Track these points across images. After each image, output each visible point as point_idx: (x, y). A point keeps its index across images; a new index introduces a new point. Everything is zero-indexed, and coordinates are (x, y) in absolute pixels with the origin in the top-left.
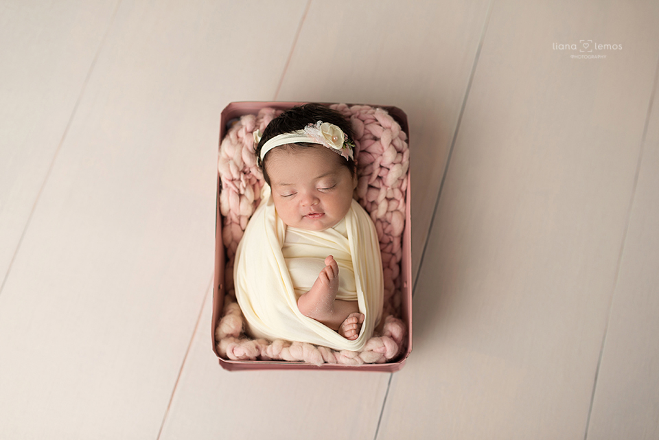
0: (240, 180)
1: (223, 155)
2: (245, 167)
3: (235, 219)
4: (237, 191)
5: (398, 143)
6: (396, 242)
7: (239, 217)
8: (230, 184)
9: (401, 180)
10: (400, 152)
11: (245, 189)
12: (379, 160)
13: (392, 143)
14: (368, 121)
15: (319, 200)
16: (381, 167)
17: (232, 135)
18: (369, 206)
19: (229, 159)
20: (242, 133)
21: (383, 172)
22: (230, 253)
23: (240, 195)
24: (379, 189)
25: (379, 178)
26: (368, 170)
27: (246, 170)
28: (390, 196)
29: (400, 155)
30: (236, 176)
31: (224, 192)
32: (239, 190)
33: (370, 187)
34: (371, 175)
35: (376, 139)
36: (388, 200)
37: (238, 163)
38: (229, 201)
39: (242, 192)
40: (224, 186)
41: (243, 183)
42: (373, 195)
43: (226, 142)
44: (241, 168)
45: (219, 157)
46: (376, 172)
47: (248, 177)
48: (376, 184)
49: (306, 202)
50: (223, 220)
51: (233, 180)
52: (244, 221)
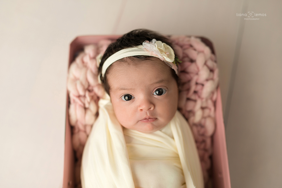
0: (85, 96)
1: (71, 76)
2: (89, 86)
3: (81, 127)
4: (82, 105)
5: (210, 63)
6: (208, 141)
7: (85, 126)
8: (77, 100)
9: (212, 93)
10: (212, 71)
11: (89, 103)
12: (195, 78)
13: (205, 64)
14: (186, 47)
15: (154, 106)
16: (197, 84)
17: (78, 60)
18: (187, 114)
19: (76, 79)
20: (87, 59)
21: (199, 87)
22: (78, 154)
23: (86, 109)
24: (195, 101)
25: (195, 92)
26: (186, 86)
27: (90, 88)
28: (204, 105)
29: (212, 74)
30: (82, 93)
31: (72, 106)
32: (84, 104)
33: (188, 99)
34: (188, 90)
35: (192, 61)
36: (203, 108)
37: (84, 82)
38: (76, 113)
39: (87, 106)
40: (72, 101)
41: (88, 99)
42: (190, 106)
43: (74, 66)
44: (86, 86)
45: (68, 78)
46: (193, 88)
47: (92, 94)
48: (193, 97)
49: (144, 107)
50: (72, 129)
51: (79, 97)
52: (88, 129)
